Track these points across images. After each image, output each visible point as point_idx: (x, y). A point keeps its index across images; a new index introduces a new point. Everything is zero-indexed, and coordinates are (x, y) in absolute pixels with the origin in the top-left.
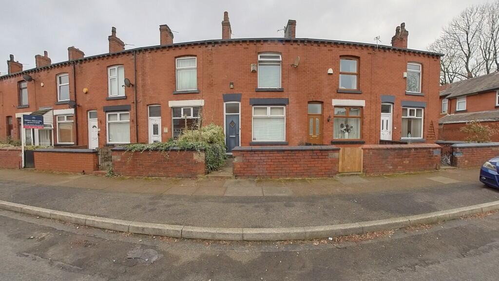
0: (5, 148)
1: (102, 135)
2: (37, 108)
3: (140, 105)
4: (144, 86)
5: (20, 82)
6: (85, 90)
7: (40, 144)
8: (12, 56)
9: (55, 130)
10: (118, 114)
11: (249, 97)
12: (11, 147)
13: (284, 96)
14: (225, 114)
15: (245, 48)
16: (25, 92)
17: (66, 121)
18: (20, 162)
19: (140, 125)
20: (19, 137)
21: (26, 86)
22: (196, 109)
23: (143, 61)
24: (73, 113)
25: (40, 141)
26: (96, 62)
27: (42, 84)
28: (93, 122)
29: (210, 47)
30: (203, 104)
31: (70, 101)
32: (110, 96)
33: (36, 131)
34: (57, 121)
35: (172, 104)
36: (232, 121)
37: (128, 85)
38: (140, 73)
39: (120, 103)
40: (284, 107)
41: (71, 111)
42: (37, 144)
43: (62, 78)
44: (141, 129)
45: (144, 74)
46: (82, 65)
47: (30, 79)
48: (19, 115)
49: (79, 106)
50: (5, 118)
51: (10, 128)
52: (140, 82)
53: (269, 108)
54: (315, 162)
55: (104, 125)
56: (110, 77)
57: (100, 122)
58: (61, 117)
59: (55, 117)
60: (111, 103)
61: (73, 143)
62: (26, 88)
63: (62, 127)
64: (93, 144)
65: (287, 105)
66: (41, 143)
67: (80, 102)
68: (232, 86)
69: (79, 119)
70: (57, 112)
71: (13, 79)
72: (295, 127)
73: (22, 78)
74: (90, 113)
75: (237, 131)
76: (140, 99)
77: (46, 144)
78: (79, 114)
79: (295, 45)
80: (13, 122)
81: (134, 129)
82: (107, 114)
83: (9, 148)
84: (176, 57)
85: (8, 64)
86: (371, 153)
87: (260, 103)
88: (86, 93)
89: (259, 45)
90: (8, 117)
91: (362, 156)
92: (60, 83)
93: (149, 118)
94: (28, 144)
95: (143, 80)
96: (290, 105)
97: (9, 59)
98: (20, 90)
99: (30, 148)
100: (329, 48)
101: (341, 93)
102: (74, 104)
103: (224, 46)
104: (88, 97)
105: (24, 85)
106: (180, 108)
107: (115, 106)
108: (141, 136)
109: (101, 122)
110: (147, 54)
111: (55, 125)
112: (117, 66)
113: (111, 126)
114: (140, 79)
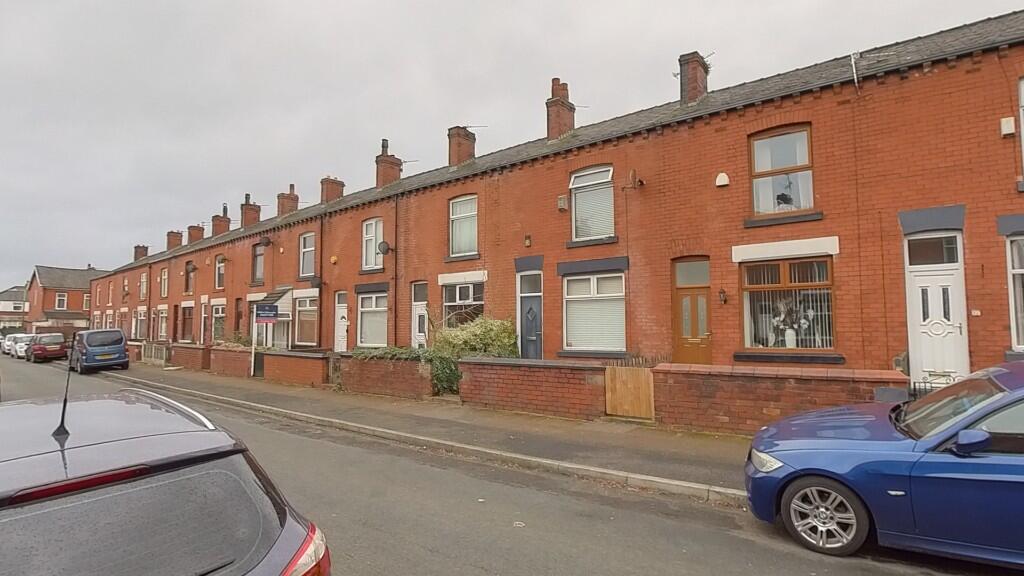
0: (235, 349)
1: (351, 333)
2: (273, 288)
3: (401, 282)
4: (406, 249)
5: (255, 246)
6: (333, 259)
7: (273, 345)
8: (247, 197)
9: (293, 320)
10: (374, 296)
11: (556, 262)
12: (242, 348)
13: (620, 252)
14: (519, 295)
15: (549, 169)
16: (260, 260)
17: (308, 308)
18: (249, 369)
19: (400, 315)
20: (249, 332)
21: (262, 252)
22: (479, 287)
23: (407, 210)
24: (317, 295)
25: (273, 340)
26: (350, 214)
27: (282, 250)
28: (341, 310)
29: (496, 176)
30: (485, 279)
31: (315, 276)
32: (365, 268)
33: (270, 325)
34: (298, 308)
35: (445, 279)
36: (531, 309)
37: (387, 250)
38: (402, 230)
39: (377, 279)
40: (623, 275)
41: (315, 292)
42: (270, 345)
43: (308, 239)
44: (401, 324)
45: (407, 231)
46: (331, 220)
47: (268, 243)
48: (251, 297)
49: (325, 284)
50: (234, 301)
51: (239, 316)
52: (402, 244)
53: (594, 279)
54: (564, 390)
55: (353, 315)
56: (365, 237)
57: (350, 310)
58: (302, 302)
59: (294, 300)
60: (365, 280)
61: (315, 344)
62: (262, 255)
63: (303, 318)
64: (340, 346)
65: (627, 272)
66: (276, 342)
67: (326, 279)
68: (527, 243)
69: (324, 304)
70: (298, 293)
71: (247, 241)
72: (644, 319)
73: (257, 240)
74: (339, 295)
75: (538, 329)
76: (402, 272)
77: (281, 345)
78: (325, 297)
79: (639, 141)
80: (244, 308)
81: (392, 323)
82: (360, 297)
83: (240, 349)
84: (450, 200)
85: (242, 209)
86: (671, 381)
87: (577, 271)
88: (335, 263)
89: (571, 157)
90: (238, 300)
91: (652, 385)
92: (305, 247)
93: (414, 303)
94: (259, 343)
95: (406, 240)
96: (632, 269)
97: (244, 202)
98: (255, 257)
99: (261, 350)
100: (718, 126)
101: (759, 227)
102: (319, 282)
103: (516, 171)
104: (336, 270)
105: (260, 250)
106: (454, 286)
107: (370, 286)
108: (401, 334)
109: (352, 311)
110: (413, 199)
111: (294, 315)
112: (375, 220)
113: (365, 315)
114: (401, 239)
